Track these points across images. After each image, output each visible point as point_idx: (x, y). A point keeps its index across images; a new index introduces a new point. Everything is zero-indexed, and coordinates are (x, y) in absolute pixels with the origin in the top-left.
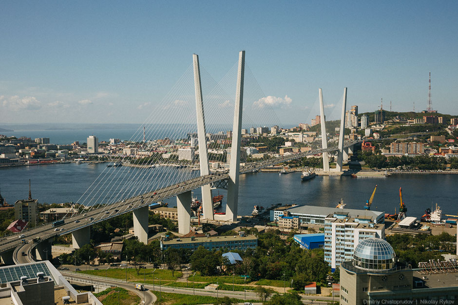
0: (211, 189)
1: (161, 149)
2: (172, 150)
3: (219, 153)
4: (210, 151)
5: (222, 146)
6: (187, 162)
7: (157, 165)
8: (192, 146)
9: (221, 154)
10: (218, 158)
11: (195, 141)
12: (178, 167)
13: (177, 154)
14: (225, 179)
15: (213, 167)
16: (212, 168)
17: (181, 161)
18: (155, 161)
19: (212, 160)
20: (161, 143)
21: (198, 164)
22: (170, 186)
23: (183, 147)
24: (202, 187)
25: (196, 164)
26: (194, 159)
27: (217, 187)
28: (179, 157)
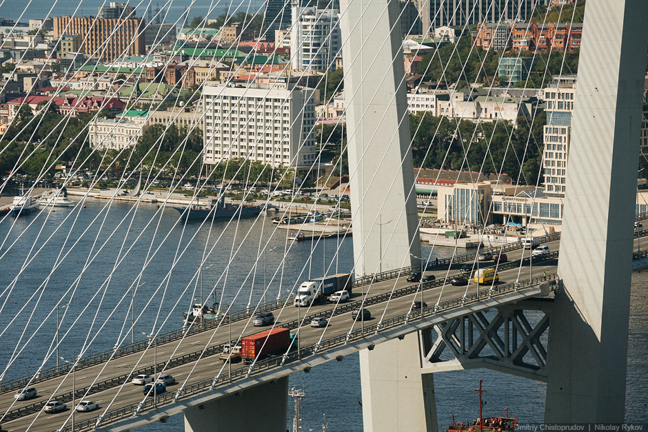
0: (430, 368)
1: (81, 85)
2: (156, 92)
3: (485, 118)
4: (422, 101)
5: (509, 66)
6: (267, 176)
7: (51, 199)
8: (299, 66)
9: (503, 127)
10: (479, 150)
11: (320, 31)
12: (196, 216)
13: (194, 118)
14: (533, 302)
15: (442, 214)
16: (436, 223)
17: (219, 172)
18: (30, 171)
19: (433, 163)
20: (77, 41)
21: (340, 191)
22: (140, 346)
23: (238, 71)
24: (364, 353)
25: (322, 188)
26: (308, 159)
27: (471, 357)
28: (208, 145)
